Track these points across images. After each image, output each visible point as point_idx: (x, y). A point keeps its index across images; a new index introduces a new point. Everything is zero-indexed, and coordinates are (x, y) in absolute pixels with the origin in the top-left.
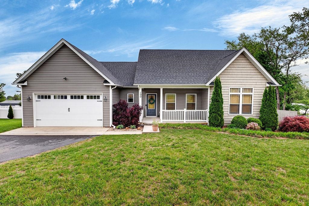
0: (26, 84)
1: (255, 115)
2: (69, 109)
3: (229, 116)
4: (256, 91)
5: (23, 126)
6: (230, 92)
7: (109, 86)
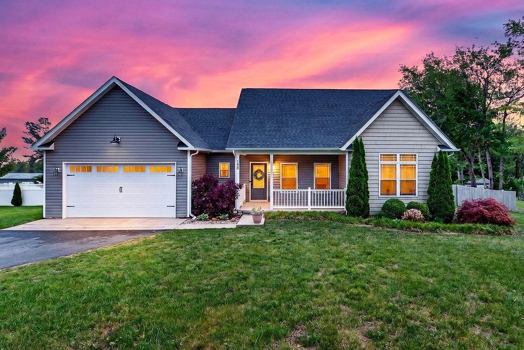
0: (52, 147)
1: (421, 198)
2: (121, 188)
3: (380, 199)
4: (420, 158)
5: (44, 216)
6: (381, 160)
7: (187, 151)
